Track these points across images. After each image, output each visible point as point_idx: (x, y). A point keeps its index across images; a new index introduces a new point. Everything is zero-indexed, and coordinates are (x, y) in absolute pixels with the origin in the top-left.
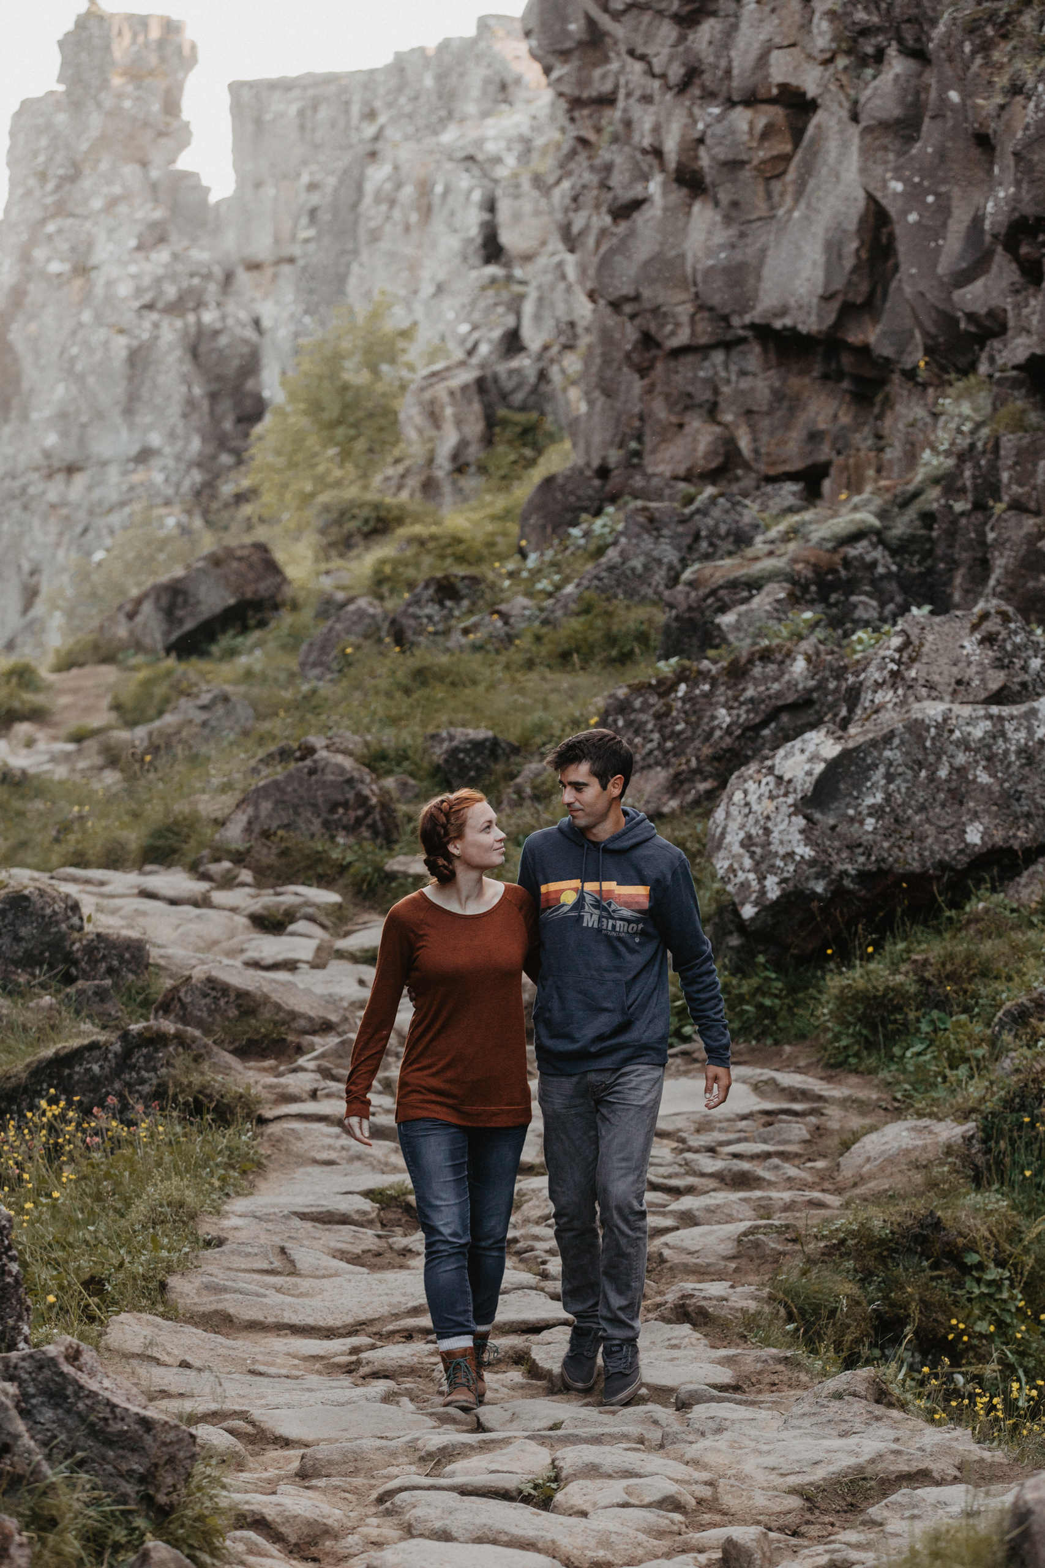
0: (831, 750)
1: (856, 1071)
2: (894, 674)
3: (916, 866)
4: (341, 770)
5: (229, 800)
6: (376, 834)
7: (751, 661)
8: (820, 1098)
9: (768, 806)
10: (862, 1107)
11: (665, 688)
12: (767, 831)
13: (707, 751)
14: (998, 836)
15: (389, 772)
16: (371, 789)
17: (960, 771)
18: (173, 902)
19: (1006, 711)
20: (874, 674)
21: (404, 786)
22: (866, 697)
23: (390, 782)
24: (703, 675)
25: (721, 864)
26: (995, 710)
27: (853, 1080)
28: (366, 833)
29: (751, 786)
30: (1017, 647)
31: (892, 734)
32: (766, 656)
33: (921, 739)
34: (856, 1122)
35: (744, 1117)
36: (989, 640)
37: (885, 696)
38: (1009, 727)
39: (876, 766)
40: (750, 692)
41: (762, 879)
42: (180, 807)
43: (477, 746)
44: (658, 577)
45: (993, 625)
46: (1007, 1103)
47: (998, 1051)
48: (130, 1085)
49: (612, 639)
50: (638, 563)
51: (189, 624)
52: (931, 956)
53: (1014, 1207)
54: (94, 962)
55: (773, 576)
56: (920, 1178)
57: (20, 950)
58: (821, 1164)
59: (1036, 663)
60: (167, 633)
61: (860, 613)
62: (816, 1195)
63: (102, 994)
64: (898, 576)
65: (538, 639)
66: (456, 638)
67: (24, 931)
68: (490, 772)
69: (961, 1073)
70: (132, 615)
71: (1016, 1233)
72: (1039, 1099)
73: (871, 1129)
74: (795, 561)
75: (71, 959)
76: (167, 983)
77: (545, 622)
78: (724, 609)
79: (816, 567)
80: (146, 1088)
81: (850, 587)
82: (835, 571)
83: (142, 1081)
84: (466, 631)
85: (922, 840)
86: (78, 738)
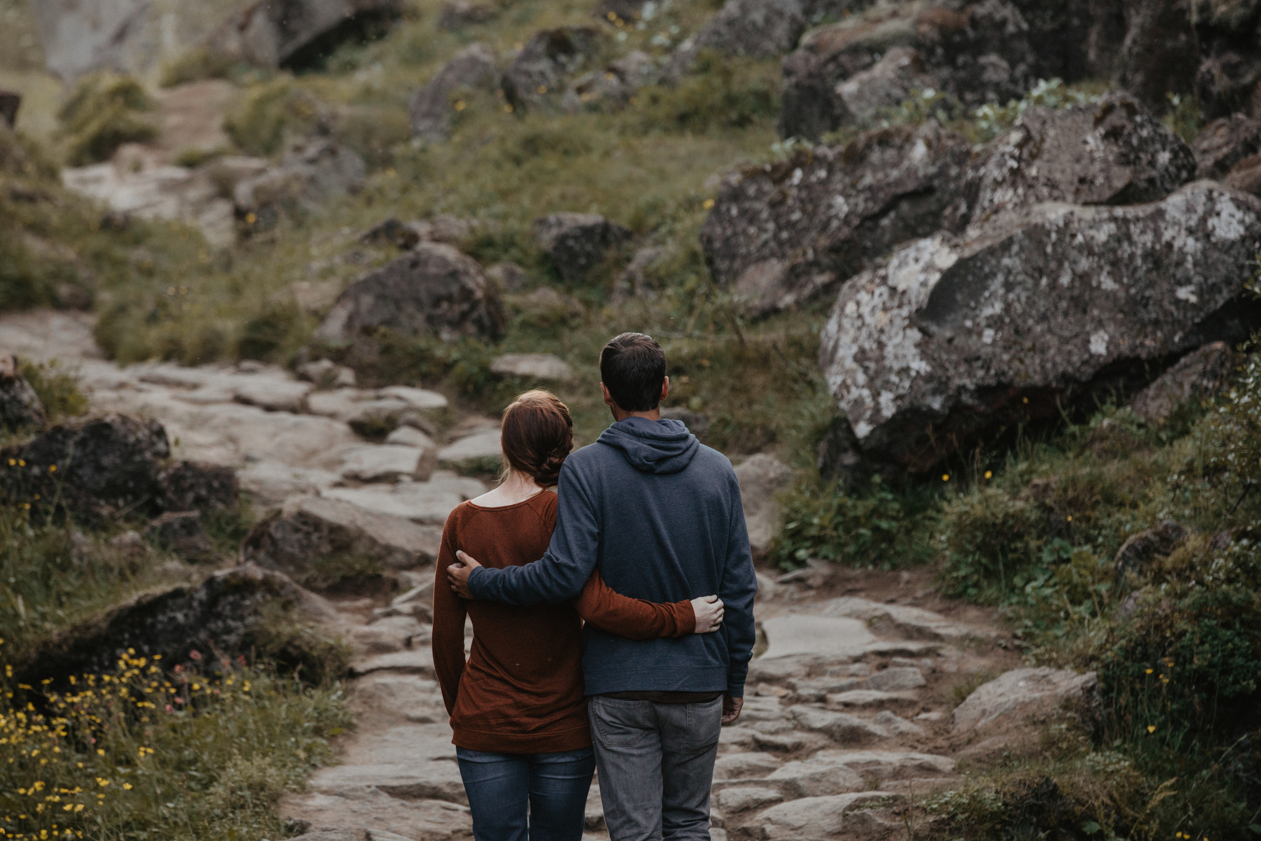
0: (947, 259)
1: (976, 603)
2: (1014, 172)
3: (1037, 379)
4: (443, 261)
5: (330, 288)
6: (482, 329)
7: (868, 146)
8: (936, 637)
9: (882, 319)
10: (981, 646)
11: (779, 174)
12: (881, 345)
13: (824, 242)
14: (1125, 346)
15: (495, 260)
16: (476, 282)
17: (1083, 278)
18: (270, 408)
19: (1131, 211)
20: (992, 171)
21: (511, 275)
22: (985, 196)
23: (496, 271)
24: (819, 161)
25: (834, 380)
26: (1119, 211)
27: (973, 613)
28: (471, 328)
29: (863, 296)
30: (1143, 141)
31: (1010, 240)
32: (884, 140)
33: (1041, 245)
34: (975, 664)
35: (857, 660)
36: (1113, 135)
37: (1004, 196)
38: (1135, 230)
39: (993, 275)
40: (868, 179)
41: (876, 395)
42: (278, 297)
43: (587, 232)
44: (781, 30)
45: (1117, 118)
46: (1128, 653)
47: (1120, 591)
48: (214, 635)
49: (731, 100)
50: (758, 16)
51: (304, 37)
52: (1054, 479)
53: (1136, 767)
54: (181, 492)
55: (896, 40)
56: (1035, 736)
57: (102, 481)
58: (935, 715)
59: (1164, 157)
60: (280, 46)
61: (990, 75)
62: (928, 758)
63: (189, 527)
64: (1028, 36)
65: (655, 100)
66: (570, 98)
67: (106, 461)
68: (601, 259)
69: (1083, 610)
70: (243, 28)
71: (1138, 798)
72: (1162, 647)
73: (987, 677)
74: (919, 22)
75: (156, 489)
76: (259, 513)
77: (662, 82)
78: (845, 75)
79: (942, 29)
80: (232, 639)
81: (978, 48)
82: (962, 32)
83: (229, 631)
84: (580, 90)
85: (1043, 351)
86: (190, 163)
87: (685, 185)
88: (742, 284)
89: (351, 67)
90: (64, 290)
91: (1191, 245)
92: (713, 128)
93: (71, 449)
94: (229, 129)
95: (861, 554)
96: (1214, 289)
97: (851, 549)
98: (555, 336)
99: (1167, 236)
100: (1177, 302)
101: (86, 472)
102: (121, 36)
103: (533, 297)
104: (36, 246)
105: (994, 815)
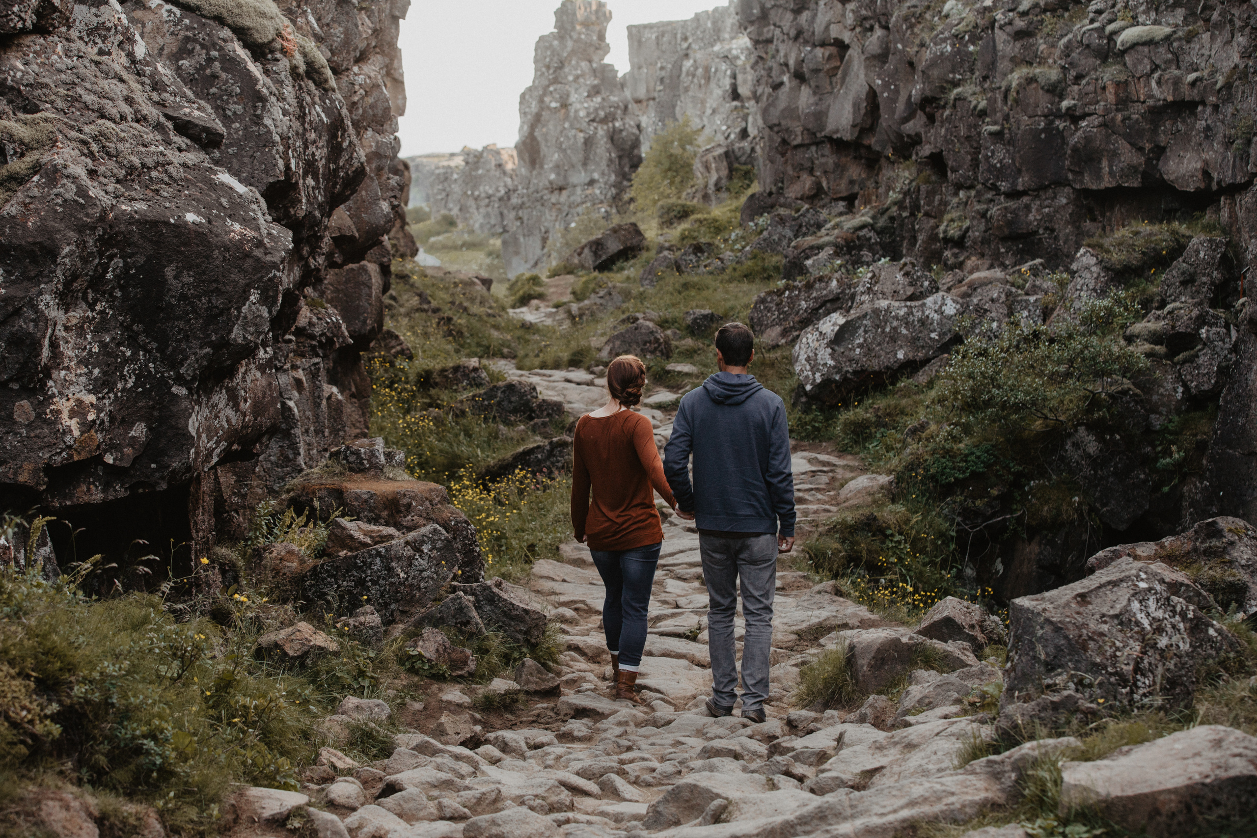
0: (842, 321)
1: (851, 454)
2: (869, 289)
3: (877, 368)
4: (648, 327)
5: (604, 339)
6: (663, 354)
7: (815, 282)
8: (834, 465)
9: (816, 344)
10: (852, 469)
11: (780, 293)
12: (816, 355)
13: (797, 319)
14: (911, 355)
15: (669, 328)
16: (660, 335)
17: (895, 329)
18: (578, 384)
19: (913, 304)
20: (861, 289)
21: (675, 334)
22: (858, 298)
23: (669, 332)
24: (795, 287)
25: (798, 368)
26: (908, 303)
27: (850, 457)
28: (658, 354)
29: (809, 336)
30: (918, 277)
31: (866, 314)
32: (821, 279)
33: (878, 316)
34: (849, 475)
35: (803, 474)
36: (907, 274)
37: (865, 298)
38: (914, 310)
39: (859, 327)
40: (814, 295)
41: (814, 374)
42: (583, 343)
43: (705, 317)
44: (785, 243)
45: (908, 268)
46: (906, 467)
47: (905, 445)
48: (553, 463)
49: (764, 269)
50: (776, 237)
51: (604, 258)
52: (881, 406)
53: (908, 510)
54: (542, 411)
55: (828, 244)
56: (870, 499)
57: (511, 406)
58: (832, 493)
59: (926, 283)
60: (594, 261)
61: (865, 259)
62: (827, 507)
63: (544, 424)
64: (880, 243)
65: (735, 269)
66: (702, 269)
67: (513, 399)
68: (710, 327)
69: (891, 454)
70: (579, 254)
71: (908, 521)
72: (919, 466)
73: (853, 478)
74: (837, 237)
75: (532, 410)
76: (571, 419)
77: (737, 263)
78: (808, 258)
79: (846, 240)
80: (560, 465)
81: (860, 248)
82: (854, 241)
83: (558, 461)
84: (705, 266)
85: (879, 357)
86: (557, 306)
87: (745, 300)
88: (765, 336)
89: (622, 269)
90: (505, 350)
91: (936, 317)
92: (757, 280)
93: (499, 394)
94: (574, 293)
95: (807, 437)
96: (945, 334)
97: (803, 434)
98: (692, 357)
99: (927, 313)
100: (931, 339)
101: (505, 403)
102: (536, 264)
103: (683, 342)
104: (495, 334)
105: (851, 526)
